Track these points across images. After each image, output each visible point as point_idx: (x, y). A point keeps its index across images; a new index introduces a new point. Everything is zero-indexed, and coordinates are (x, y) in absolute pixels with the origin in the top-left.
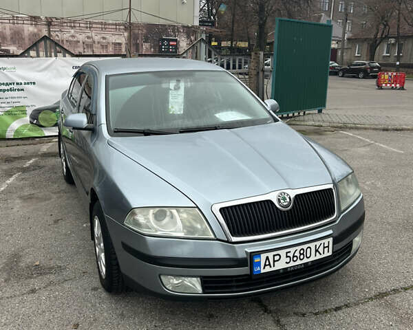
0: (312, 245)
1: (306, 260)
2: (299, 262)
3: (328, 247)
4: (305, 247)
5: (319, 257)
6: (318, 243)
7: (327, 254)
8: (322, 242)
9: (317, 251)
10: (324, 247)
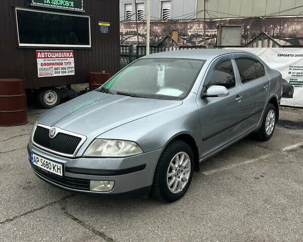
0: (52, 163)
1: (48, 170)
2: (45, 168)
3: (60, 169)
4: (49, 161)
5: (54, 172)
6: (55, 164)
7: (59, 174)
8: (57, 164)
9: (54, 168)
10: (58, 169)
